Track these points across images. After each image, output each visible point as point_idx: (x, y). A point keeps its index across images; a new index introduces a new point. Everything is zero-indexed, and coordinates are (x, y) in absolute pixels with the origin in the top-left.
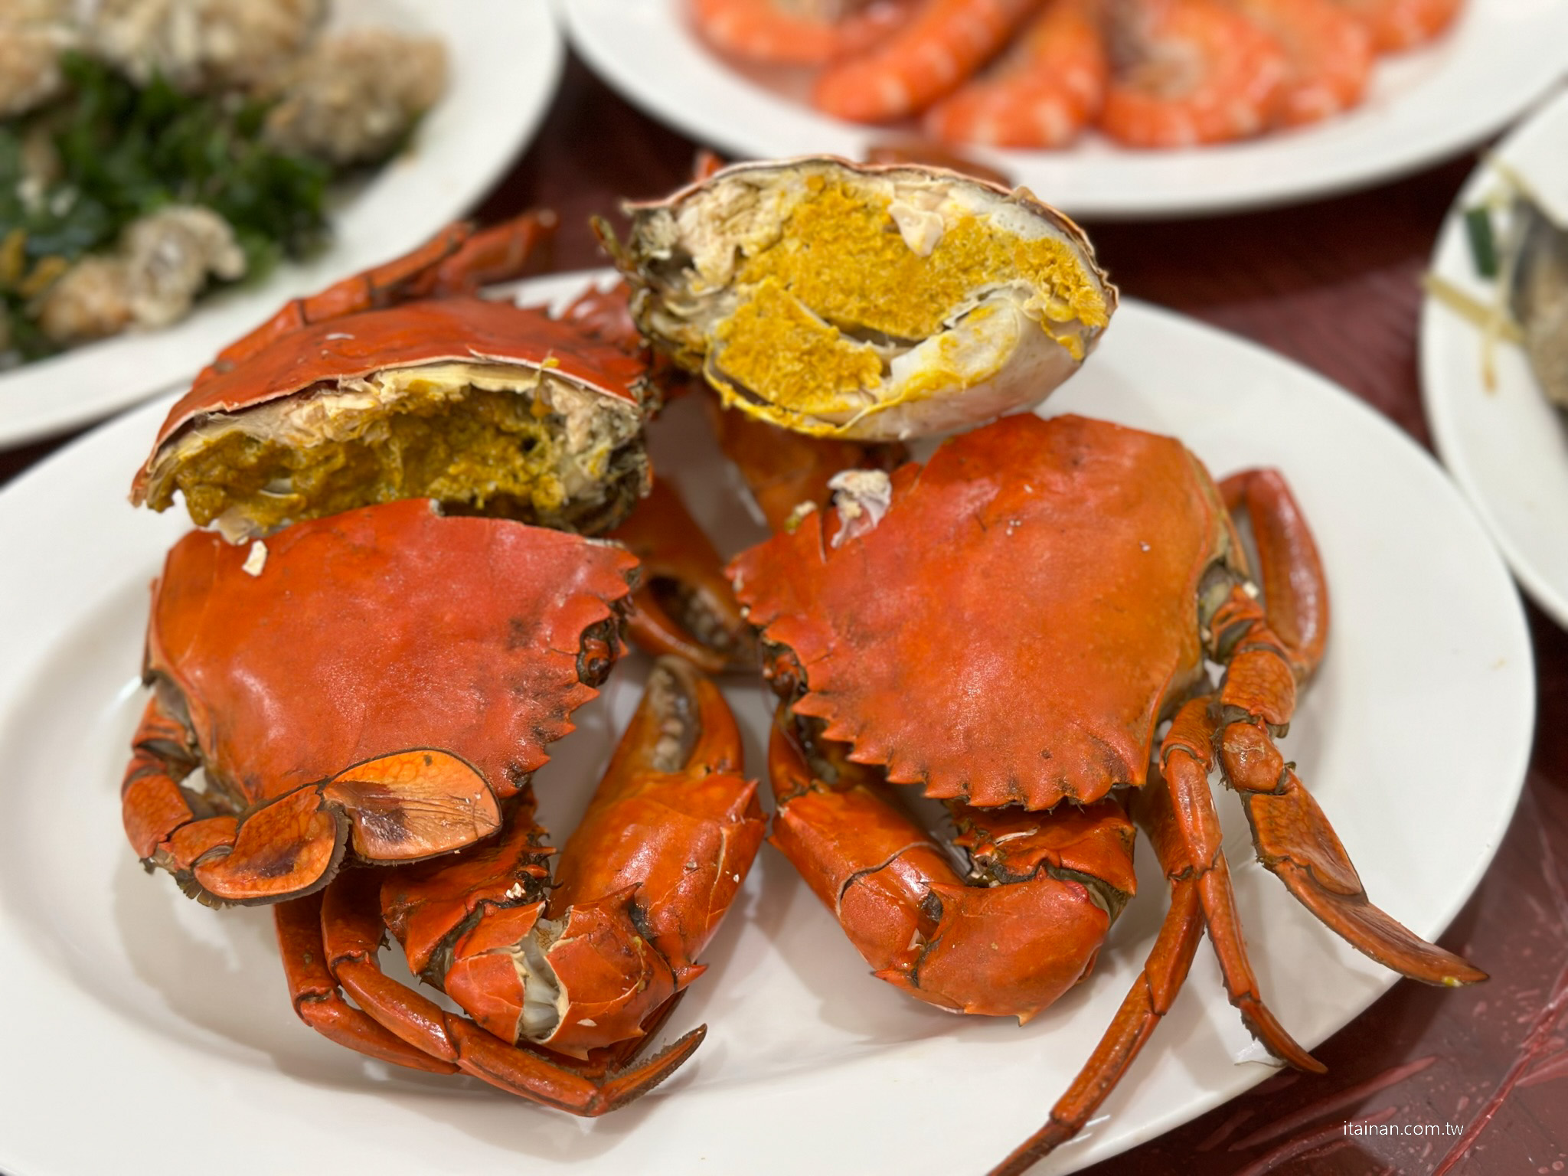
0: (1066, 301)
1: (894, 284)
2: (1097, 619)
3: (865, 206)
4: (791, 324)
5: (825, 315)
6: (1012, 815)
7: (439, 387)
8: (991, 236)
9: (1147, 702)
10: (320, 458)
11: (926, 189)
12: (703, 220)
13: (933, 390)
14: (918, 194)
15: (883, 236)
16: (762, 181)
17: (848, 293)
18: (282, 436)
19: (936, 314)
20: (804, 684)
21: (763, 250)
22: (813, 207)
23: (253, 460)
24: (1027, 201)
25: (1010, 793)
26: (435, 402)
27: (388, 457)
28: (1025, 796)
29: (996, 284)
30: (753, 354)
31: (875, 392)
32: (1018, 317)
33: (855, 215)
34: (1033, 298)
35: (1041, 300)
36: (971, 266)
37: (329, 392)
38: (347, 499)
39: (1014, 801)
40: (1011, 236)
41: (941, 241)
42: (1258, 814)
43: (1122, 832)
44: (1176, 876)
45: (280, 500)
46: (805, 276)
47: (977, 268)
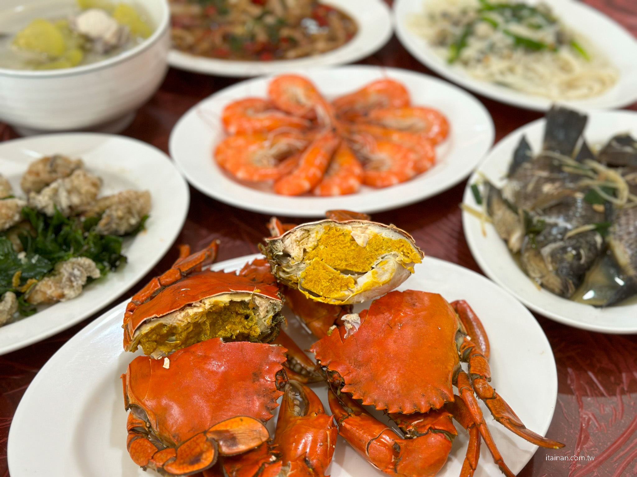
0: (408, 257)
1: (355, 256)
2: (430, 352)
3: (343, 234)
4: (325, 271)
5: (335, 267)
6: (417, 415)
7: (222, 302)
8: (383, 240)
9: (448, 376)
10: (185, 328)
11: (361, 227)
12: (292, 242)
13: (371, 287)
14: (359, 229)
15: (350, 242)
16: (310, 229)
17: (342, 260)
18: (174, 323)
19: (369, 264)
20: (344, 383)
21: (313, 249)
22: (327, 235)
23: (165, 332)
24: (393, 228)
25: (415, 408)
26: (221, 307)
27: (205, 326)
28: (419, 409)
29: (387, 254)
30: (313, 281)
31: (353, 289)
32: (395, 263)
33: (340, 237)
34: (399, 257)
35: (401, 257)
36: (379, 249)
37: (189, 308)
38: (193, 340)
39: (416, 411)
40: (389, 239)
41: (368, 242)
42: (490, 405)
43: (449, 416)
44: (470, 427)
45: (172, 343)
46: (327, 256)
47: (380, 249)
